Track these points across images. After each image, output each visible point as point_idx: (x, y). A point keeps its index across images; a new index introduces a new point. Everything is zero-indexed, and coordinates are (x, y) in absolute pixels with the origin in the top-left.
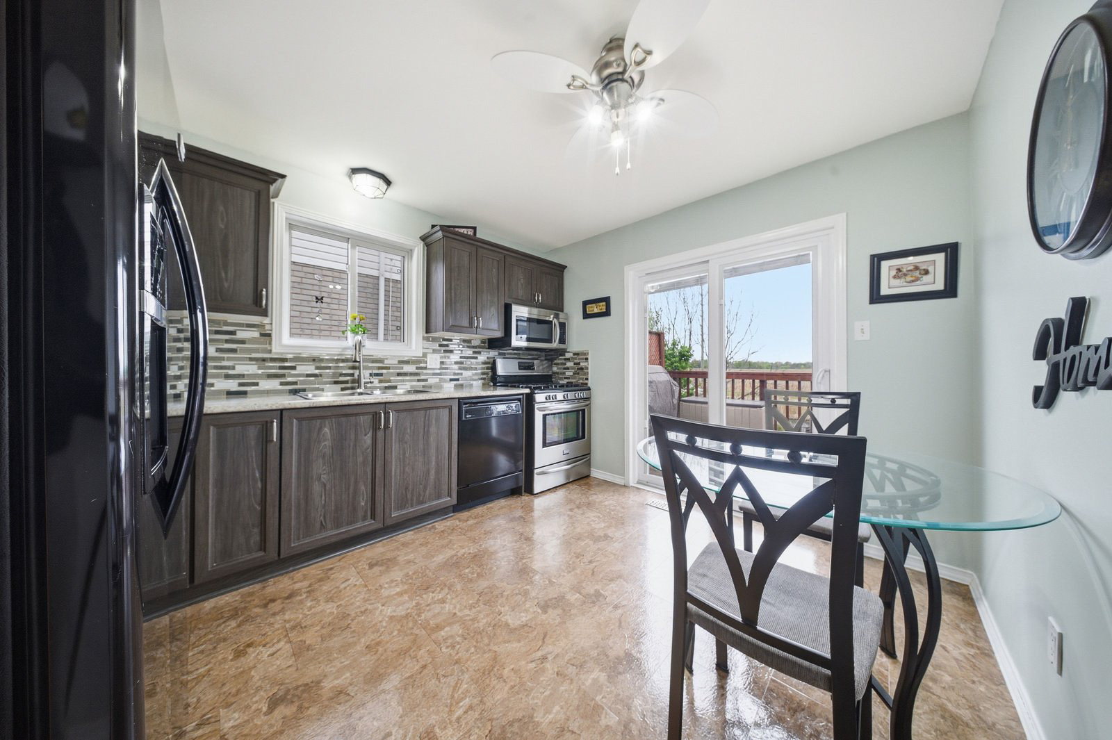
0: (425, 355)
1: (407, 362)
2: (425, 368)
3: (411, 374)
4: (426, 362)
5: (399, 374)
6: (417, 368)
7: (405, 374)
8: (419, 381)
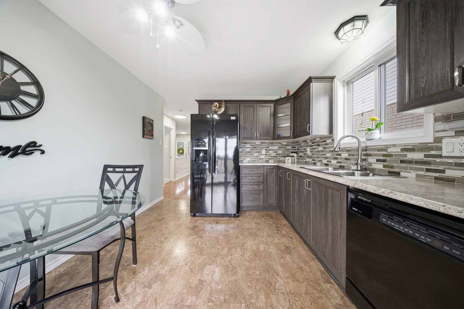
0: (438, 140)
1: (412, 150)
2: (440, 156)
3: (417, 162)
4: (440, 149)
5: (402, 162)
6: (426, 156)
7: (410, 162)
8: (428, 170)
